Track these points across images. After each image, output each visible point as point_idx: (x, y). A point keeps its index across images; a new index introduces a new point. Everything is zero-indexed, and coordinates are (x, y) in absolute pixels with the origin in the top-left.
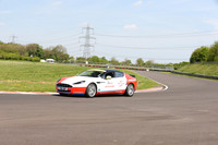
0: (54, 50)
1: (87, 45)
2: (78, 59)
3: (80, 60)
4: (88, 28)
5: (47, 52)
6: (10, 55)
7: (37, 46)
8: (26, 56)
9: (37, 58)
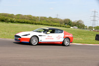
0: (78, 22)
1: (94, 20)
2: (89, 27)
3: (91, 28)
4: (95, 12)
5: (74, 23)
6: (55, 24)
7: (69, 20)
8: (63, 25)
9: (69, 26)
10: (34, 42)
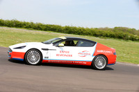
10: (34, 59)
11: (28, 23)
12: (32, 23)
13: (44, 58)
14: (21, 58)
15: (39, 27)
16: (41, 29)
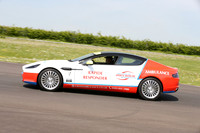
11: (165, 45)
12: (171, 45)
13: (65, 82)
14: (33, 81)
15: (180, 50)
16: (183, 53)
